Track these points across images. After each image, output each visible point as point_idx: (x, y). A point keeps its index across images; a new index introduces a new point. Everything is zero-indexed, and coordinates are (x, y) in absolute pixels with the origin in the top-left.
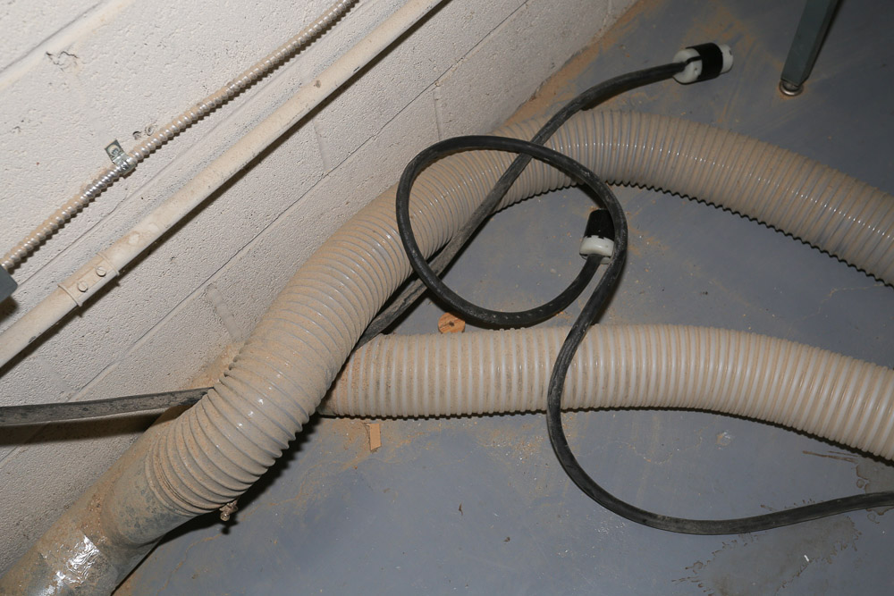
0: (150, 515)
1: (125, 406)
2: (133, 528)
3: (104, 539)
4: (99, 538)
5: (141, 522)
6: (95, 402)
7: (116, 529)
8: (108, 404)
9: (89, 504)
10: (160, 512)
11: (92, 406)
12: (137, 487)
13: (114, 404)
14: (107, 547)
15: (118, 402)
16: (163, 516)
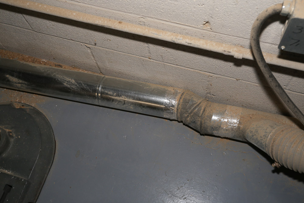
0: (259, 139)
1: (296, 112)
2: (251, 135)
3: (242, 126)
4: (241, 125)
5: (255, 136)
6: (292, 103)
7: (247, 129)
8: (294, 107)
9: (249, 115)
10: (262, 142)
11: (291, 103)
12: (266, 129)
13: (295, 108)
14: (239, 129)
15: (297, 109)
16: (261, 143)
